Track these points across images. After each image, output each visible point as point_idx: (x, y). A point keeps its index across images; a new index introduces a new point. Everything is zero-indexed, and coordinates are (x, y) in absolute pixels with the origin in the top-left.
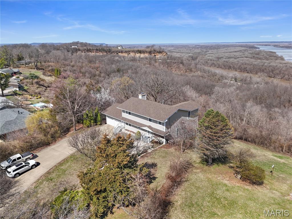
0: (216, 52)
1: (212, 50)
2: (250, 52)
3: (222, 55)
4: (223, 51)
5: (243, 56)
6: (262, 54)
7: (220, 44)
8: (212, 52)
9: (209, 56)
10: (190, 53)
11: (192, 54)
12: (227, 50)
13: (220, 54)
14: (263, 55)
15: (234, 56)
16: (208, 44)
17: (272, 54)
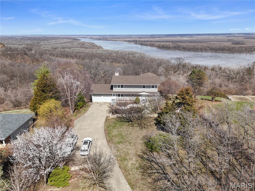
0: (48, 43)
1: (44, 42)
2: (77, 43)
3: (56, 46)
4: (55, 42)
5: (73, 46)
6: (86, 45)
7: (46, 36)
8: (45, 44)
9: (45, 47)
10: (22, 45)
11: (24, 45)
12: (56, 41)
13: (53, 45)
14: (88, 45)
15: (67, 46)
16: (34, 36)
17: (93, 44)
